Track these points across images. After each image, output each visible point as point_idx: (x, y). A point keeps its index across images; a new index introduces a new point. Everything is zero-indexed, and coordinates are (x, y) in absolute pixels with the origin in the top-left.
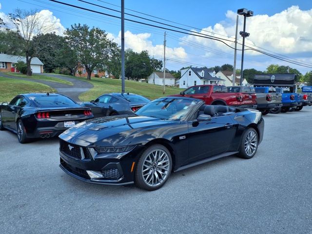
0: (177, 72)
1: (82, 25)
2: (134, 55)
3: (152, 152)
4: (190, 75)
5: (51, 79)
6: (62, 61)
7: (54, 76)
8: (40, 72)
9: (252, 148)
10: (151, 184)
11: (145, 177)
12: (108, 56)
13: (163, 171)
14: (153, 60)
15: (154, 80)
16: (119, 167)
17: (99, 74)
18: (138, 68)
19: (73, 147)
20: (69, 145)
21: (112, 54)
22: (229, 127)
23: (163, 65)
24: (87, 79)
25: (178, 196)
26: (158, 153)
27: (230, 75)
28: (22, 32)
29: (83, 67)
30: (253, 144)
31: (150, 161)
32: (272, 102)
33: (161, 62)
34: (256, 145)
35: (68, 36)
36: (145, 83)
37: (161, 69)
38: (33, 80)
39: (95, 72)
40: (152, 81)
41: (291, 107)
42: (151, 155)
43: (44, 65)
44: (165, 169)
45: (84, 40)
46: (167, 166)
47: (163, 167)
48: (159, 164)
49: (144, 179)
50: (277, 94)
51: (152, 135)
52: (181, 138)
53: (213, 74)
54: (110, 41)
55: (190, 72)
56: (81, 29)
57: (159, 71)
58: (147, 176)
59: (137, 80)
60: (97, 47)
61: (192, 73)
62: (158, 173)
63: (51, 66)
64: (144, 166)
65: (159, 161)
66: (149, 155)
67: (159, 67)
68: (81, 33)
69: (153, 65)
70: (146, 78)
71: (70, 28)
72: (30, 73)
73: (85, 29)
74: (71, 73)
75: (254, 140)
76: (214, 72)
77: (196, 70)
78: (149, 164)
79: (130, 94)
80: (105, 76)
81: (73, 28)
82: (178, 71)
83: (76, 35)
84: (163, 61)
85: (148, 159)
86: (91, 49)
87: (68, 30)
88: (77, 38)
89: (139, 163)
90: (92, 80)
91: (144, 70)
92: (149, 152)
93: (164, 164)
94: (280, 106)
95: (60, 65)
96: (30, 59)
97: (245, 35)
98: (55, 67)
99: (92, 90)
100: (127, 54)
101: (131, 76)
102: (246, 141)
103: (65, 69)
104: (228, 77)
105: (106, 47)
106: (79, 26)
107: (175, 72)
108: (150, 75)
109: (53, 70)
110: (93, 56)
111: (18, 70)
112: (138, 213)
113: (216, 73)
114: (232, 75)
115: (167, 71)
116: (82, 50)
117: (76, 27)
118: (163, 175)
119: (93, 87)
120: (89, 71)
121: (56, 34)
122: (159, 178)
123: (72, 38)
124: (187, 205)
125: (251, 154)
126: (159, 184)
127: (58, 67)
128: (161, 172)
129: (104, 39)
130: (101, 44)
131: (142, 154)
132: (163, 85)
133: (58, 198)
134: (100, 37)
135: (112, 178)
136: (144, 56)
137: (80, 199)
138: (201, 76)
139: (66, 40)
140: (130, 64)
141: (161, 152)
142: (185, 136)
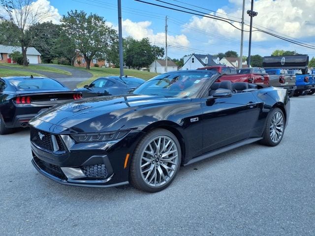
0: (179, 60)
1: (79, 12)
2: (134, 42)
3: (153, 140)
4: (193, 62)
5: (48, 69)
6: (59, 50)
7: (52, 66)
8: (37, 63)
9: (278, 133)
10: (153, 183)
11: (145, 174)
12: (107, 44)
13: (169, 165)
14: (155, 47)
15: (156, 69)
16: (107, 161)
17: (99, 63)
18: (139, 56)
19: (44, 135)
20: (39, 133)
21: (112, 41)
22: (251, 107)
23: (165, 53)
24: (86, 69)
26: (162, 141)
27: (235, 61)
28: (15, 20)
29: (81, 56)
30: (279, 128)
31: (152, 153)
32: (285, 84)
33: (163, 49)
34: (282, 130)
35: (65, 24)
36: (147, 72)
37: (162, 56)
38: (29, 70)
39: (94, 62)
40: (154, 69)
41: (304, 90)
42: (152, 144)
43: (42, 56)
44: (172, 162)
45: (82, 28)
46: (175, 158)
47: (169, 160)
48: (164, 155)
49: (143, 176)
50: (291, 76)
51: (154, 117)
52: (192, 120)
53: (217, 61)
54: (109, 28)
55: (193, 59)
56: (78, 16)
57: (161, 59)
58: (148, 172)
59: (138, 69)
60: (95, 35)
61: (196, 60)
62: (162, 167)
63: (49, 57)
64: (143, 160)
65: (163, 152)
66: (149, 143)
67: (160, 55)
68: (78, 20)
69: (154, 53)
70: (148, 67)
71: (67, 15)
72: (27, 64)
73: (82, 16)
74: (70, 63)
75: (280, 123)
76: (218, 59)
77: (199, 57)
78: (150, 156)
79: (128, 77)
80: (104, 65)
81: (69, 15)
82: (181, 59)
83: (74, 21)
84: (165, 48)
85: (148, 149)
86: (90, 36)
87: (64, 17)
88: (75, 26)
89: (136, 155)
90: (91, 70)
91: (145, 58)
92: (149, 140)
93: (170, 156)
94: (294, 89)
95: (58, 55)
96: (26, 49)
97: (252, 14)
98: (53, 57)
99: (91, 79)
100: (128, 42)
101: (131, 65)
102: (271, 125)
103: (63, 59)
104: (233, 63)
105: (105, 34)
106: (76, 12)
107: (178, 60)
108: (152, 63)
109: (51, 60)
110: (92, 44)
111: (14, 62)
113: (220, 59)
114: (237, 62)
115: (169, 59)
116: (79, 38)
117: (73, 14)
118: (169, 170)
119: (93, 76)
120: (88, 60)
121: (53, 23)
122: (163, 175)
123: (69, 26)
125: (277, 140)
126: (164, 182)
127: (56, 57)
128: (166, 167)
129: (103, 26)
130: (99, 32)
131: (139, 142)
133: (22, 206)
134: (98, 23)
135: (97, 177)
136: (145, 44)
137: (53, 208)
138: (205, 63)
139: (63, 28)
140: (131, 53)
141: (166, 139)
142: (198, 118)
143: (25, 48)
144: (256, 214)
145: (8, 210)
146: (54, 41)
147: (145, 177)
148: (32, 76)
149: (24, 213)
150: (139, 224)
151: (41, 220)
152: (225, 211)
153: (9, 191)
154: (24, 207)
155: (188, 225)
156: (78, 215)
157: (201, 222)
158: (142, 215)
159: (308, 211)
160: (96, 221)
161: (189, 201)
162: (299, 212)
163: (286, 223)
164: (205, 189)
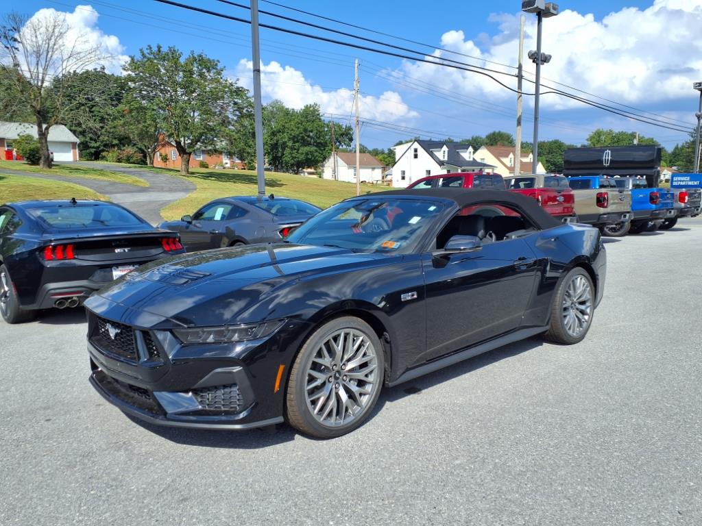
0: (386, 151)
1: (165, 49)
2: (287, 114)
3: (330, 337)
4: (416, 156)
6: (121, 131)
8: (71, 160)
9: (581, 316)
10: (330, 419)
11: (314, 403)
12: (227, 117)
14: (331, 125)
15: (334, 171)
16: (243, 379)
17: (208, 160)
18: (297, 144)
19: (118, 331)
20: (108, 326)
21: (237, 113)
23: (354, 137)
24: (181, 172)
25: (403, 451)
26: (346, 340)
27: (507, 156)
28: (24, 68)
29: (170, 145)
30: (582, 307)
31: (327, 361)
32: (608, 210)
33: (350, 128)
34: (588, 310)
35: (133, 74)
36: (315, 177)
37: (349, 145)
38: (55, 177)
39: (199, 156)
40: (331, 173)
41: (651, 220)
42: (328, 344)
43: (82, 143)
44: (365, 379)
45: (172, 83)
46: (371, 372)
47: (360, 375)
49: (310, 407)
50: (620, 192)
52: (406, 297)
53: (467, 155)
54: (231, 84)
55: (416, 150)
56: (163, 58)
57: (345, 151)
59: (297, 172)
60: (201, 98)
61: (421, 151)
63: (96, 145)
64: (310, 375)
65: (349, 360)
66: (321, 344)
67: (344, 141)
68: (163, 65)
69: (331, 137)
70: (317, 167)
71: (138, 57)
73: (173, 56)
74: (143, 159)
75: (584, 298)
76: (471, 149)
77: (430, 146)
78: (322, 369)
79: (275, 197)
80: (221, 164)
81: (143, 55)
82: (389, 150)
83: (153, 70)
84: (354, 126)
85: (320, 354)
86: (188, 102)
87: (133, 59)
88: (156, 80)
89: (296, 366)
90: (191, 174)
91: (312, 148)
92: (322, 338)
93: (363, 366)
94: (628, 219)
95: (117, 142)
96: (47, 129)
97: (539, 58)
98: (107, 146)
99: (192, 195)
100: (272, 113)
101: (281, 162)
102: (566, 301)
103: (130, 150)
104: (502, 159)
105: (223, 97)
106: (159, 51)
107: (382, 152)
108: (324, 159)
109: (103, 154)
110: (193, 118)
112: (296, 505)
113: (476, 150)
114: (511, 155)
115: (363, 149)
117: (151, 53)
118: (360, 394)
119: (196, 189)
120: (186, 154)
121: (106, 71)
122: (349, 404)
123: (143, 79)
124: (429, 476)
125: (578, 331)
126: (351, 418)
127: (113, 146)
128: (354, 388)
129: (217, 80)
130: (210, 92)
132: (354, 181)
133: (78, 467)
134: (207, 74)
135: (223, 409)
136: (310, 117)
137: (138, 468)
138: (442, 159)
139: (130, 83)
140: (279, 136)
141: (354, 335)
142: (415, 293)
143: (44, 126)
144: (521, 474)
145: (52, 475)
146: (110, 112)
147: (314, 409)
148: (74, 199)
149: (84, 478)
150: (304, 494)
151: (119, 491)
152: (465, 470)
153: (48, 439)
154: (83, 469)
155: (394, 495)
156: (188, 481)
157: (420, 489)
158: (309, 479)
159: (618, 468)
160: (223, 492)
161: (399, 452)
162: (601, 469)
163: (576, 488)
164: (430, 430)
